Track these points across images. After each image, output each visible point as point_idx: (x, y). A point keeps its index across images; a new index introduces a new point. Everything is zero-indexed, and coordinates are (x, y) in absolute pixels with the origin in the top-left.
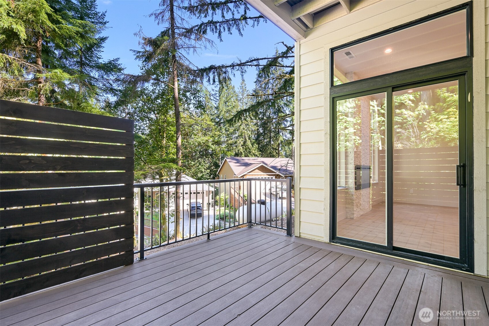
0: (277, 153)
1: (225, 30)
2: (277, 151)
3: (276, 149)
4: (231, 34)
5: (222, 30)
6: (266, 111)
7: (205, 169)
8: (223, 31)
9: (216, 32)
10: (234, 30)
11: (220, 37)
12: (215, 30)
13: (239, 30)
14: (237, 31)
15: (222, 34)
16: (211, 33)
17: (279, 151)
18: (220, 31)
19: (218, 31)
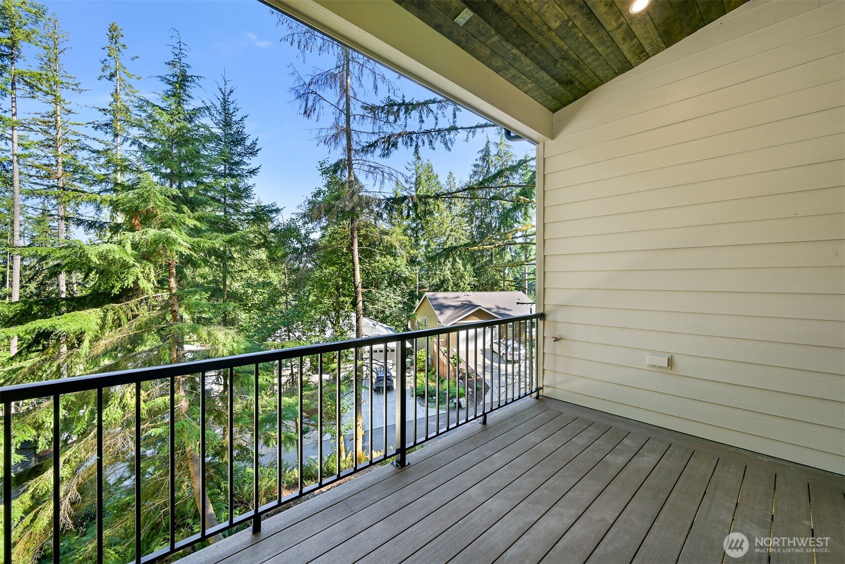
0: (501, 276)
1: (424, 143)
2: (502, 274)
3: (500, 271)
4: (434, 148)
5: (420, 144)
6: (485, 215)
7: (395, 303)
8: (421, 146)
9: (411, 145)
10: (438, 143)
11: (418, 153)
12: (409, 143)
13: (446, 144)
14: (443, 145)
15: (420, 149)
16: (404, 147)
17: (504, 274)
18: (417, 146)
19: (414, 144)
